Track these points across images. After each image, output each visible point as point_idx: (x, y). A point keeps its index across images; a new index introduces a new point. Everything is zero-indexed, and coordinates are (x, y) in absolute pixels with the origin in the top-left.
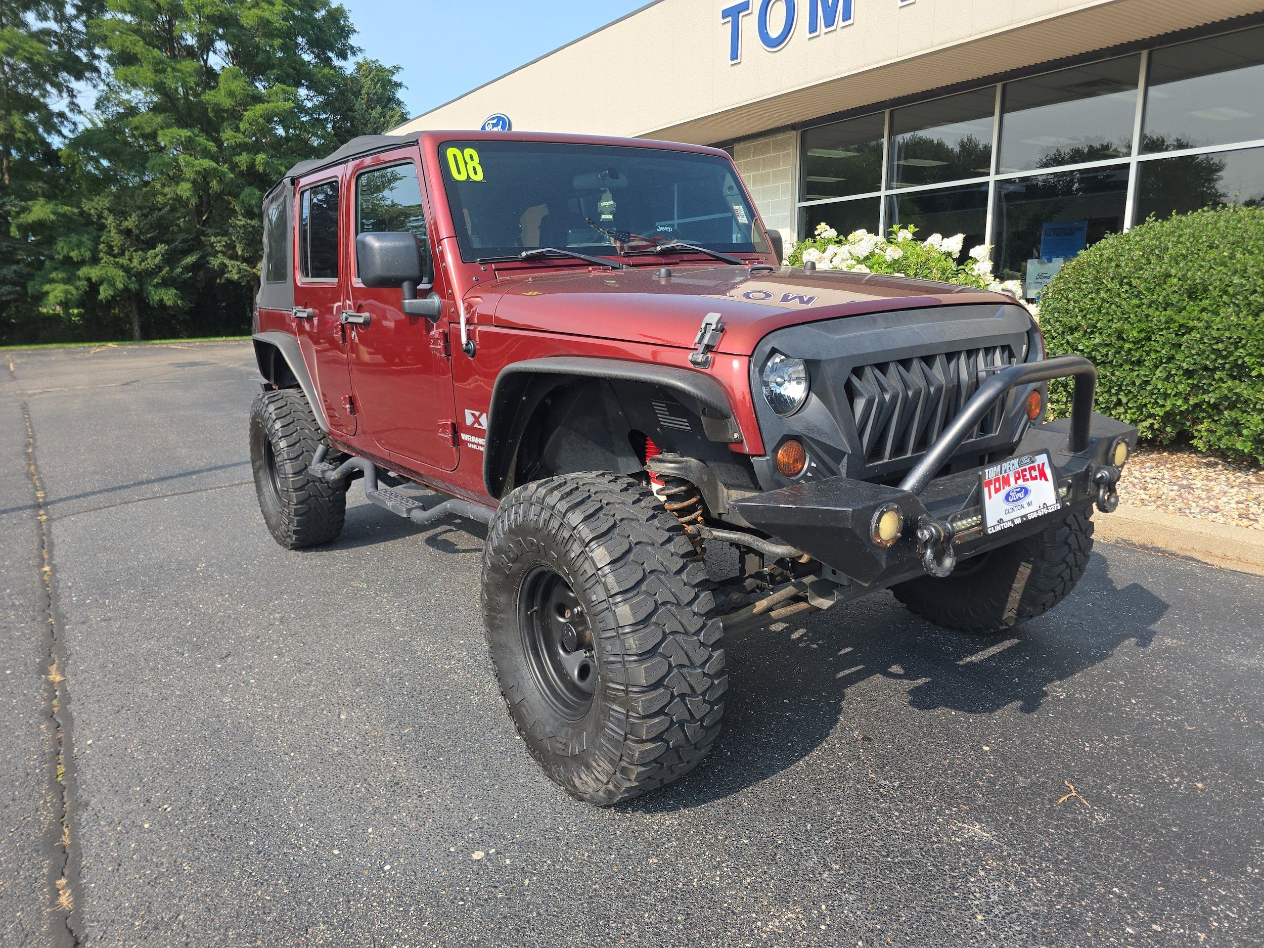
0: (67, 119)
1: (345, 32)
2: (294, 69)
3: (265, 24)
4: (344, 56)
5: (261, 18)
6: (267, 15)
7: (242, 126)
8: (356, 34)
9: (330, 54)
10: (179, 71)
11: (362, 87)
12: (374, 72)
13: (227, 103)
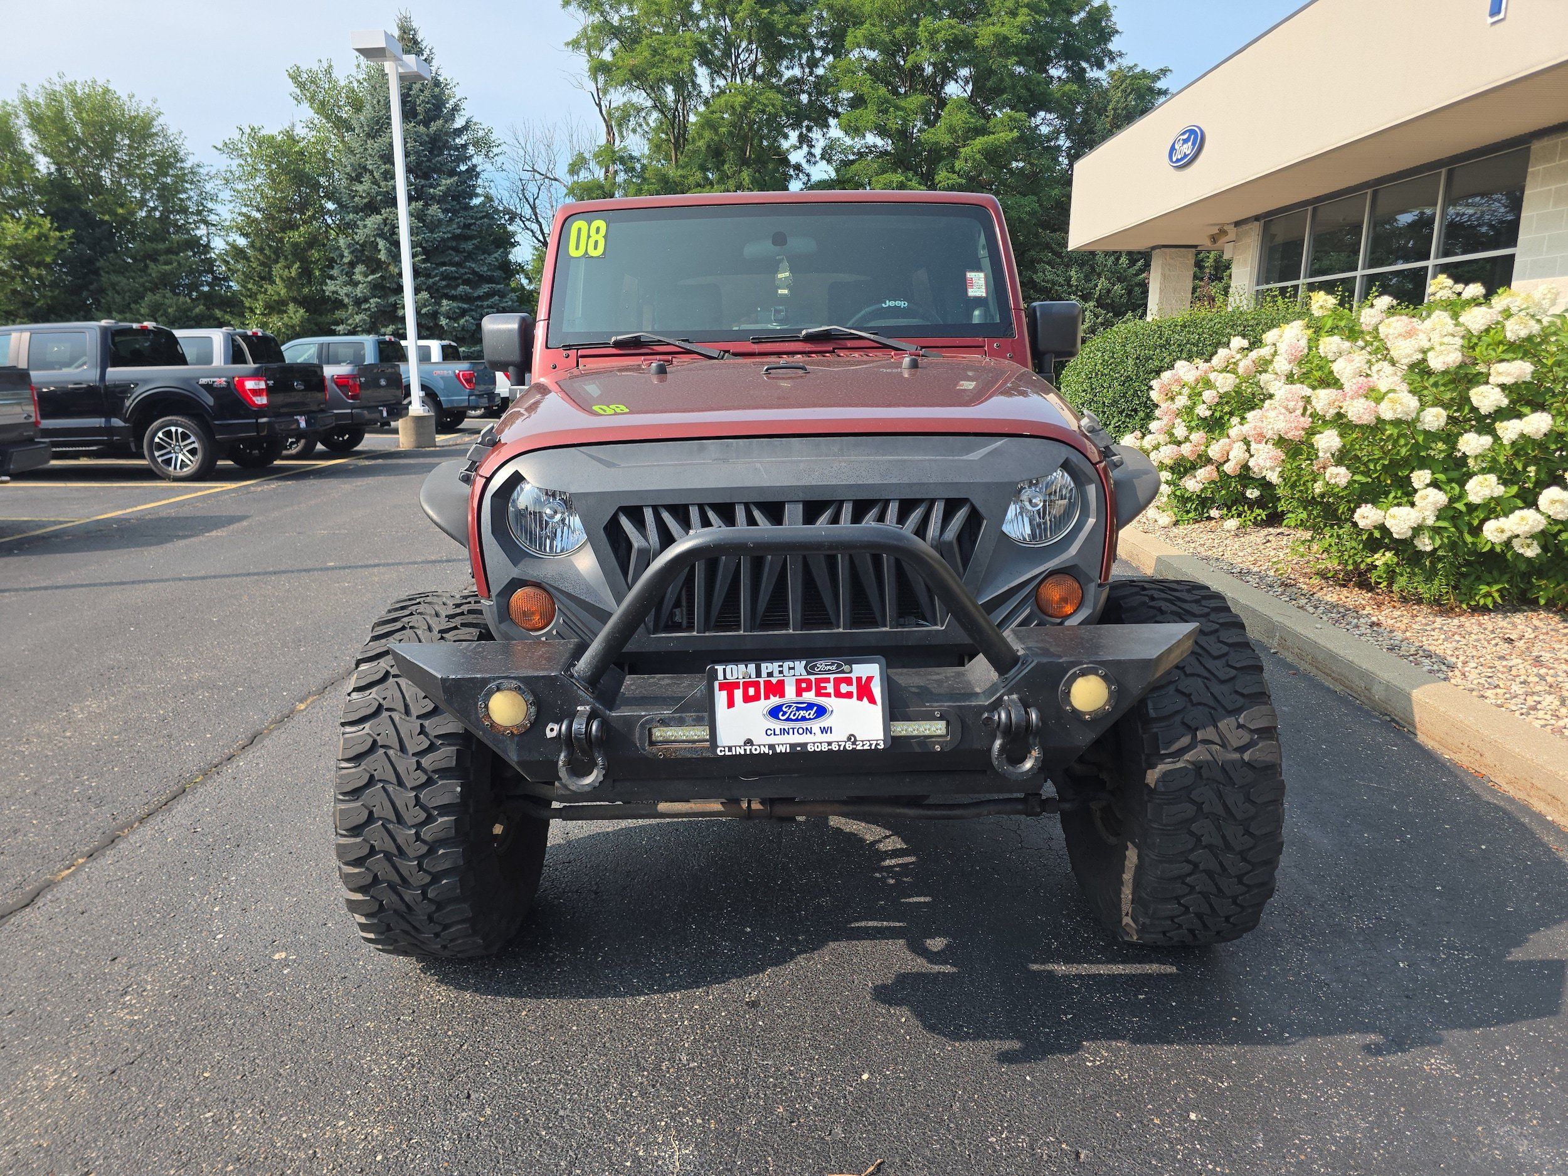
0: (801, 171)
1: (1105, 35)
2: (1029, 90)
3: (1002, 41)
4: (1100, 66)
5: (997, 35)
6: (1005, 31)
7: (958, 165)
8: (1117, 36)
9: (1084, 65)
10: (903, 109)
11: (1109, 101)
12: (1128, 81)
13: (946, 140)
